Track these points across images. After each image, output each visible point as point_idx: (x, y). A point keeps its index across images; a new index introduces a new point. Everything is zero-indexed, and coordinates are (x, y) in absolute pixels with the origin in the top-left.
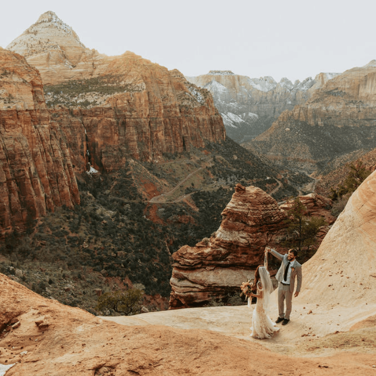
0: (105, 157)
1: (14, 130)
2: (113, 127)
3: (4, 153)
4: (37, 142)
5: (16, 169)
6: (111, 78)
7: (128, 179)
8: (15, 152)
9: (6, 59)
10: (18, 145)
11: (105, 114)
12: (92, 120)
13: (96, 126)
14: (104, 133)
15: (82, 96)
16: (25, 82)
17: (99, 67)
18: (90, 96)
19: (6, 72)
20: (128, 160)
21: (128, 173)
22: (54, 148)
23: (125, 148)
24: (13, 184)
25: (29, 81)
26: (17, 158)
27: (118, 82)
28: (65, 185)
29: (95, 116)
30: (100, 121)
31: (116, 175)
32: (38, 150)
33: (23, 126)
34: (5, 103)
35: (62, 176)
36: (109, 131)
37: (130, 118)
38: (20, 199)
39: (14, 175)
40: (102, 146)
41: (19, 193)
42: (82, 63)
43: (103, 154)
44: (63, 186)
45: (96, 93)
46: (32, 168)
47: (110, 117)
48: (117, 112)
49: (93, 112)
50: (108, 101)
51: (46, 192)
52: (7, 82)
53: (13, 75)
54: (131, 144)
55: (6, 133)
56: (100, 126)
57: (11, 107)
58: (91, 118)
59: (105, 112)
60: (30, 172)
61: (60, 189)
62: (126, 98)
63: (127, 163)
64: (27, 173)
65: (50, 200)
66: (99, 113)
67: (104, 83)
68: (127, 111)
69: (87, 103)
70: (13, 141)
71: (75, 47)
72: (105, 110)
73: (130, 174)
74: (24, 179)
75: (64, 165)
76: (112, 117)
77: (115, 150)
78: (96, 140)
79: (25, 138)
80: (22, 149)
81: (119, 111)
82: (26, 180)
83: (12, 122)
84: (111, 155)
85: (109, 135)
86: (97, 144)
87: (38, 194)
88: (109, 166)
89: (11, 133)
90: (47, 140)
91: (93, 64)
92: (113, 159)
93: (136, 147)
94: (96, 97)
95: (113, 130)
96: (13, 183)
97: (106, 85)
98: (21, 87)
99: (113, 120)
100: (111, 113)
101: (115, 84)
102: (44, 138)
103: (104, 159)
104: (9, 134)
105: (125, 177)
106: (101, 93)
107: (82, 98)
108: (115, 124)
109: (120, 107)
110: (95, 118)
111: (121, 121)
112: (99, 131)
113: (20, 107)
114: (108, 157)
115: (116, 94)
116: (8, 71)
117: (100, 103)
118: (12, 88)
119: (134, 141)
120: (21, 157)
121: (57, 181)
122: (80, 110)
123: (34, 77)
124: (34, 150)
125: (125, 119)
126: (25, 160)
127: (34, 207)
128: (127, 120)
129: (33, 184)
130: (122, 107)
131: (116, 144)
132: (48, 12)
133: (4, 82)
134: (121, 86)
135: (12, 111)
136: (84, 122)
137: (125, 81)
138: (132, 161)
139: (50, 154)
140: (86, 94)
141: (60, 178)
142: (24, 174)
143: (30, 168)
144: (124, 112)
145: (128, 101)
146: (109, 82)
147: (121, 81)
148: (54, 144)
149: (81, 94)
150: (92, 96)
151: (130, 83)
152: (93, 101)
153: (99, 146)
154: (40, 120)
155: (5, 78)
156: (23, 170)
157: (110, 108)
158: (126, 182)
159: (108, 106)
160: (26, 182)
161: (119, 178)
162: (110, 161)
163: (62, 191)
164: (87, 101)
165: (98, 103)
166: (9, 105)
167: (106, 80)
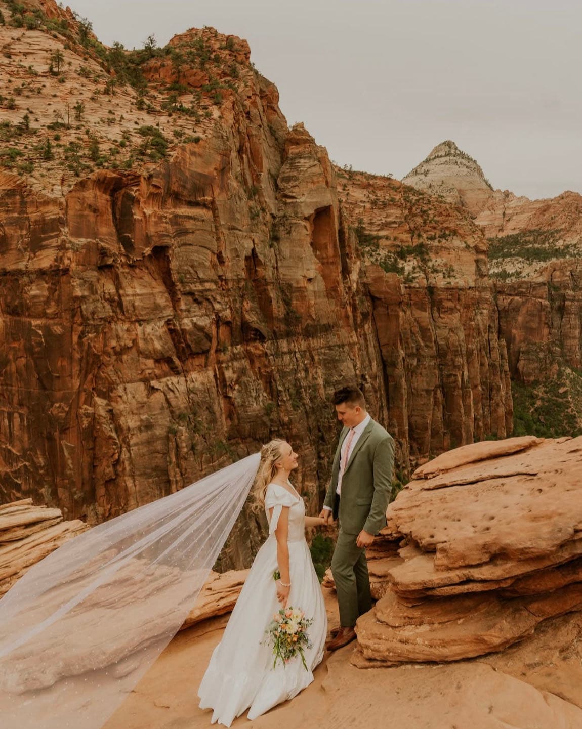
0: (525, 360)
1: (451, 316)
2: (543, 313)
3: (434, 348)
4: (475, 335)
5: (445, 372)
6: (540, 235)
7: (560, 400)
8: (449, 348)
9: (447, 216)
10: (453, 338)
11: (534, 293)
12: (512, 300)
13: (517, 310)
14: (527, 322)
15: (497, 263)
16: (468, 247)
17: (514, 217)
18: (510, 263)
19: (445, 234)
20: (563, 369)
21: (561, 390)
22: (491, 346)
23: (558, 349)
24: (439, 394)
25: (472, 246)
26: (449, 357)
27: (551, 241)
28: (501, 404)
29: (516, 295)
30: (523, 303)
31: (540, 391)
32: (474, 347)
33: (461, 310)
34: (444, 277)
35: (499, 389)
36: (537, 319)
37: (572, 301)
38: (443, 416)
39: (442, 380)
40: (521, 341)
41: (444, 407)
42: (487, 213)
43: (521, 355)
44: (498, 405)
45: (521, 259)
46: (466, 373)
47: (541, 298)
48: (552, 289)
49: (515, 289)
50: (541, 273)
51: (476, 410)
52: (445, 248)
53: (455, 237)
54: (570, 342)
55: (440, 319)
56: (524, 310)
57: (453, 284)
58: (511, 298)
59: (534, 289)
60: (462, 379)
61: (492, 408)
62: (569, 268)
63: (560, 374)
64: (460, 380)
65: (481, 424)
66: (524, 290)
67: (526, 242)
68: (568, 288)
69: (504, 275)
70: (447, 331)
71: (479, 189)
72: (533, 287)
73: (566, 392)
74: (455, 387)
75: (501, 372)
76: (544, 297)
77: (541, 350)
78: (514, 331)
79: (462, 328)
80: (457, 344)
81: (556, 289)
82: (457, 390)
83: (449, 304)
84: (534, 357)
85: (534, 325)
86: (515, 337)
87: (467, 413)
88: (530, 375)
89: (446, 320)
90: (485, 333)
91: (504, 214)
92: (537, 365)
93: (577, 349)
94: (519, 265)
95: (543, 318)
96: (439, 392)
97: (531, 246)
98: (463, 254)
99: (546, 302)
100: (544, 291)
101: (547, 245)
102: (482, 330)
103: (522, 363)
104: (443, 321)
105: (557, 396)
106: (528, 259)
107: (498, 267)
108: (549, 309)
109: (558, 282)
110: (517, 298)
111: (557, 303)
112: (520, 319)
113: (461, 283)
114: (529, 359)
115: (554, 260)
116: (447, 232)
117: (528, 275)
118: (451, 256)
119: (574, 338)
120: (456, 355)
121: (490, 395)
122: (495, 285)
123: (479, 240)
124: (470, 346)
125: (564, 301)
126: (459, 360)
127: (460, 431)
128: (568, 303)
129: (465, 396)
130: (560, 283)
131: (545, 341)
132: (444, 143)
133: (442, 247)
134: (557, 248)
135: (453, 289)
136: (499, 302)
137: (565, 241)
138: (569, 371)
139: (487, 353)
140: (503, 260)
141: (494, 392)
142: (456, 381)
143: (463, 372)
144: (562, 289)
145: (571, 272)
146: (535, 242)
147: (557, 240)
148: (492, 340)
149: (495, 261)
150: (513, 263)
151: (574, 242)
152: (513, 271)
153: (516, 342)
154: (478, 303)
155: (444, 241)
156: (455, 375)
157: (544, 284)
158: (559, 405)
159: (541, 280)
160: (456, 393)
161: (545, 396)
162: (532, 366)
163: (496, 411)
164: (504, 271)
165: (523, 274)
166: (448, 280)
167: (531, 239)
